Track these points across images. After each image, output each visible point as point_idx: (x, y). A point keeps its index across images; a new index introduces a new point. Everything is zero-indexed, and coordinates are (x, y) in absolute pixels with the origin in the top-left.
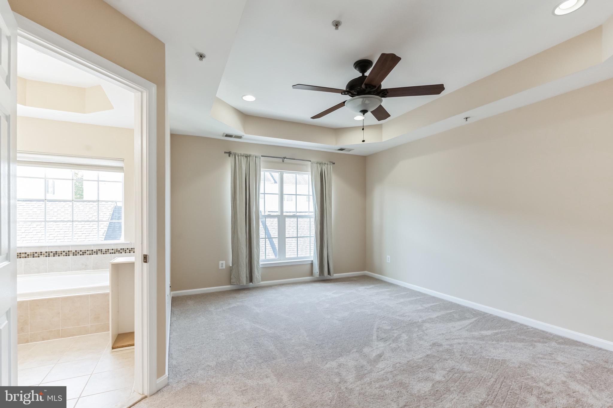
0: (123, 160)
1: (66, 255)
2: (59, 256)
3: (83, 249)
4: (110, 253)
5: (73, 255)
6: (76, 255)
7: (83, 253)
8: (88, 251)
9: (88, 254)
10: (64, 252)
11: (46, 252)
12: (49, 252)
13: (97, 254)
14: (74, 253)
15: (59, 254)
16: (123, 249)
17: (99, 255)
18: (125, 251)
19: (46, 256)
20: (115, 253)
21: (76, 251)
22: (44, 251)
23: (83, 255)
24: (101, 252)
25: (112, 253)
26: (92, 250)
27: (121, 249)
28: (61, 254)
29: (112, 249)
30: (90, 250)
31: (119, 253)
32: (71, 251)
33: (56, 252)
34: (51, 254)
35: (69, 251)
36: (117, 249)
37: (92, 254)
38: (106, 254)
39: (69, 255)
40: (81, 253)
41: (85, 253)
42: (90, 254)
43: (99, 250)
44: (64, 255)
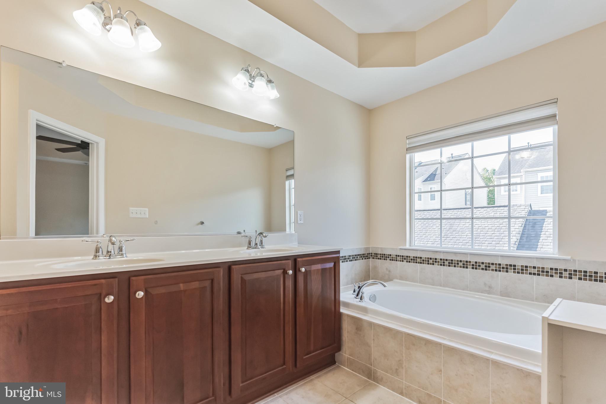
0: (555, 102)
1: (464, 267)
2: (455, 266)
3: (487, 260)
4: (530, 274)
5: (473, 268)
6: (476, 268)
7: (486, 266)
8: (493, 264)
9: (492, 270)
10: (461, 261)
11: (441, 259)
12: (444, 260)
13: (507, 271)
14: (473, 265)
15: (455, 263)
16: (556, 269)
17: (511, 274)
18: (561, 273)
19: (441, 265)
20: (539, 275)
21: (476, 263)
22: (439, 257)
23: (486, 270)
24: (515, 269)
25: (534, 274)
26: (500, 265)
27: (551, 269)
28: (458, 264)
29: (534, 268)
30: (496, 264)
31: (547, 276)
32: (470, 262)
33: (452, 260)
34: (447, 263)
35: (467, 262)
36: (543, 268)
37: (500, 271)
38: (522, 273)
39: (467, 268)
40: (483, 266)
41: (489, 267)
42: (496, 270)
43: (511, 265)
44: (461, 267)
